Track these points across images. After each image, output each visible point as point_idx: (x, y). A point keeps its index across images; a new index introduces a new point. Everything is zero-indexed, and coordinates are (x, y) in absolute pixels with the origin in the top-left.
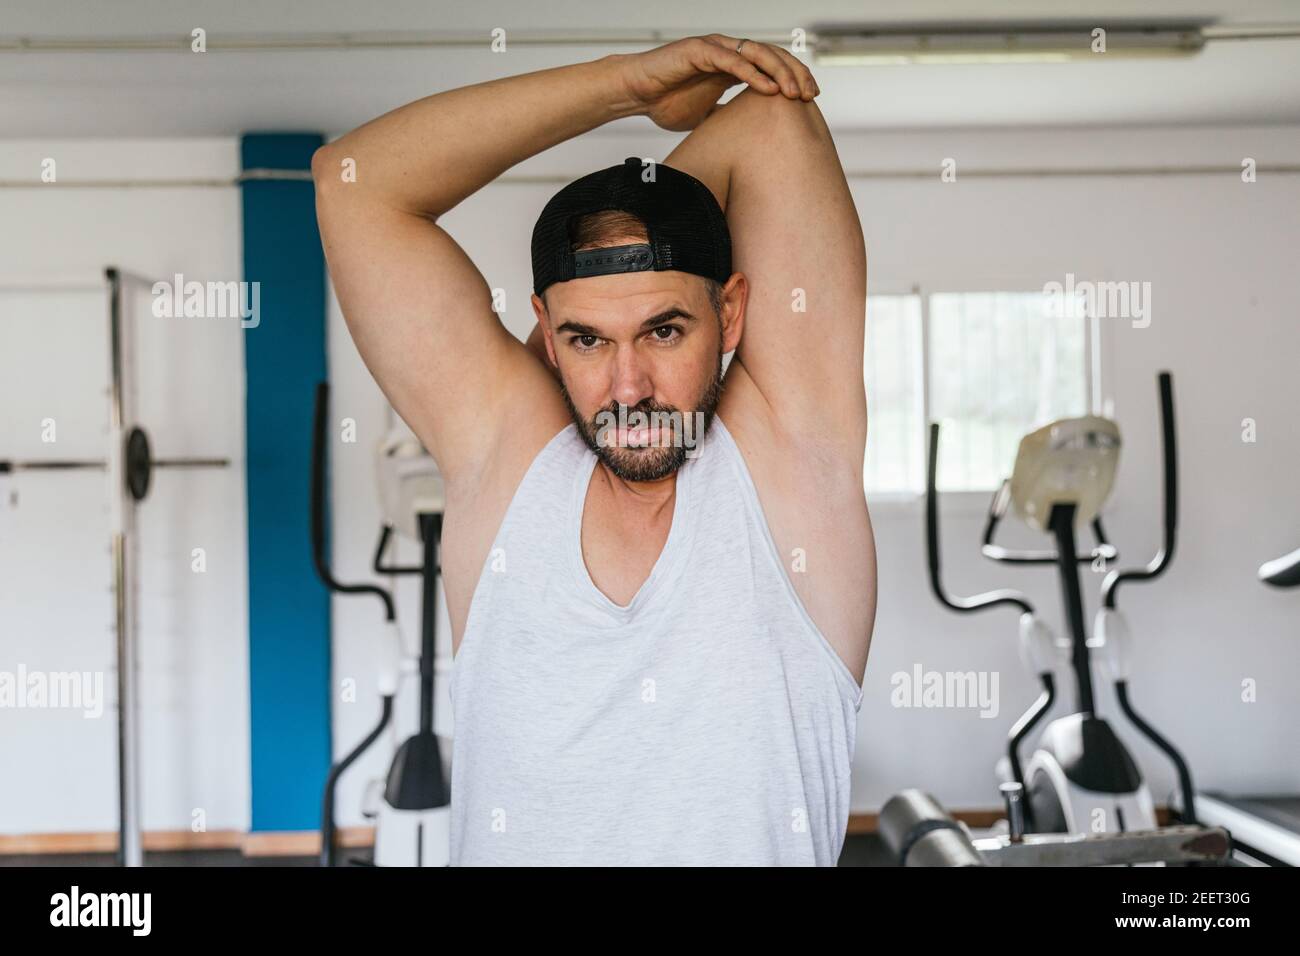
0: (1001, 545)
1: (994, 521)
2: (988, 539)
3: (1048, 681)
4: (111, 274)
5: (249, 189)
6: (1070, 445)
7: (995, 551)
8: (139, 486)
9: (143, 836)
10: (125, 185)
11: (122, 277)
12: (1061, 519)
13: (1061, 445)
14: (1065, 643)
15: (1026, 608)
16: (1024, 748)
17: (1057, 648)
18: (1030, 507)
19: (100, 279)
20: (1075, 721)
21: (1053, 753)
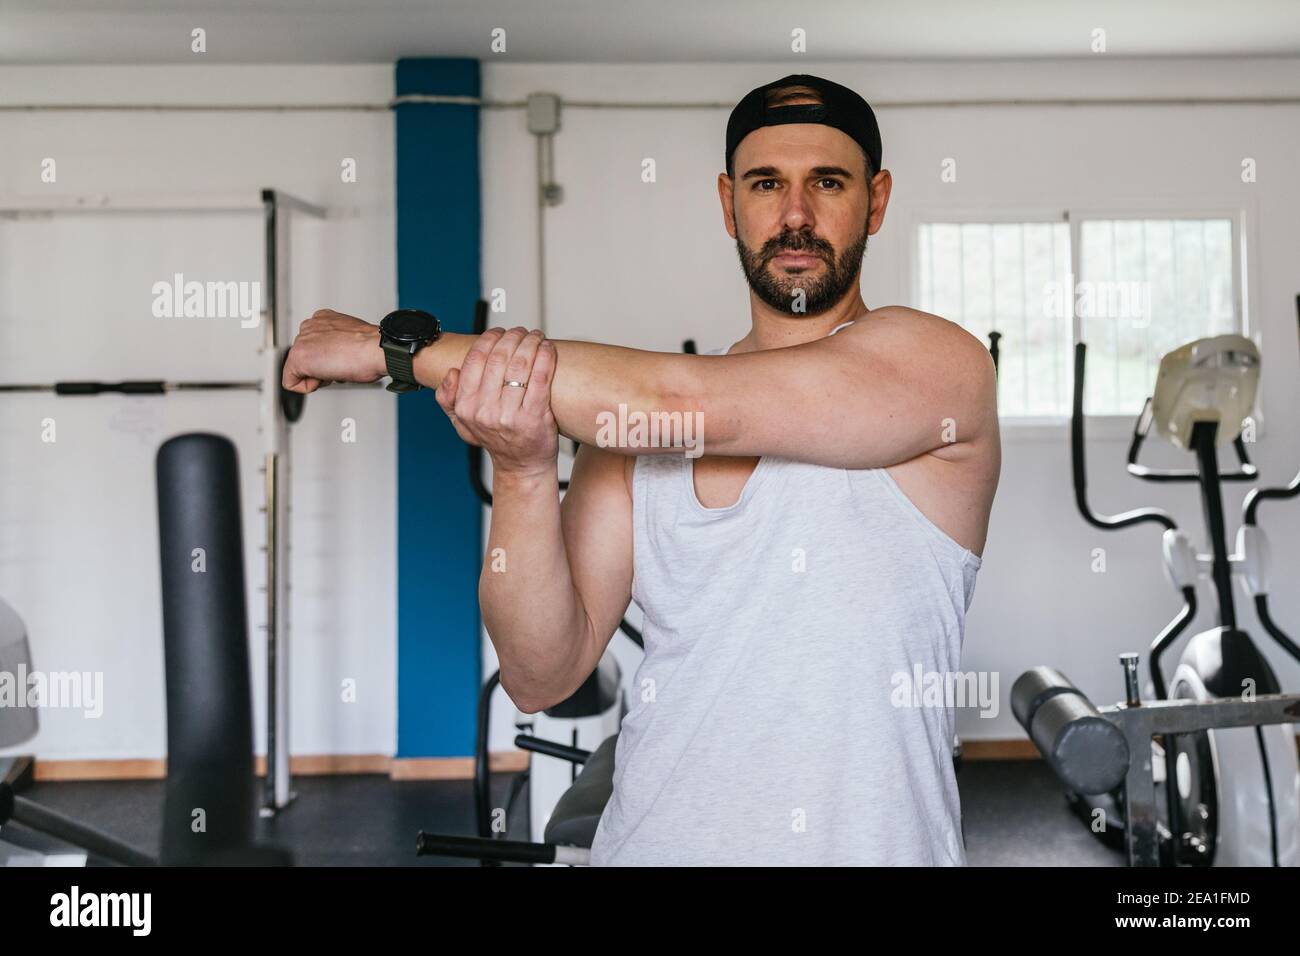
0: (1144, 464)
1: (1138, 439)
2: (1132, 458)
3: (1189, 593)
4: (268, 196)
5: (404, 114)
6: (1211, 363)
7: (1138, 469)
8: (293, 407)
9: (290, 760)
10: (280, 108)
11: (278, 199)
12: (1203, 436)
13: (1201, 363)
14: (1206, 557)
15: (1169, 524)
16: (1164, 661)
17: (1198, 562)
18: (1173, 427)
19: (257, 202)
20: (1216, 633)
21: (1194, 666)
